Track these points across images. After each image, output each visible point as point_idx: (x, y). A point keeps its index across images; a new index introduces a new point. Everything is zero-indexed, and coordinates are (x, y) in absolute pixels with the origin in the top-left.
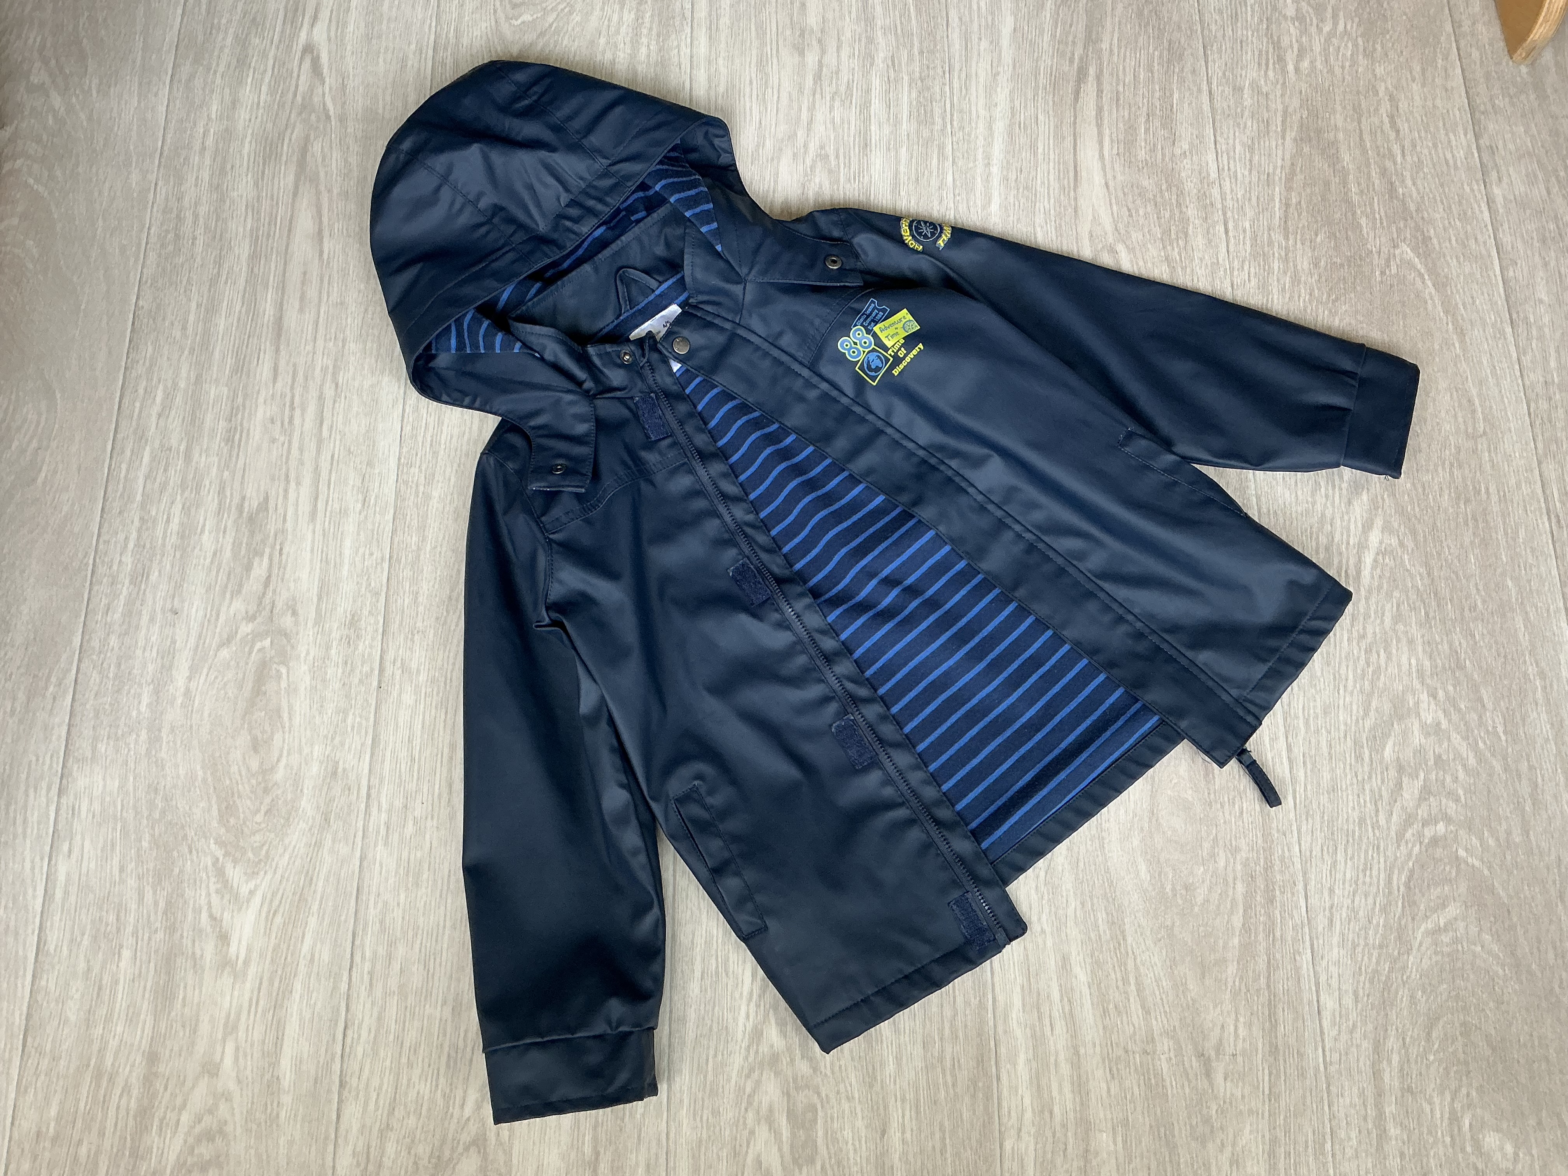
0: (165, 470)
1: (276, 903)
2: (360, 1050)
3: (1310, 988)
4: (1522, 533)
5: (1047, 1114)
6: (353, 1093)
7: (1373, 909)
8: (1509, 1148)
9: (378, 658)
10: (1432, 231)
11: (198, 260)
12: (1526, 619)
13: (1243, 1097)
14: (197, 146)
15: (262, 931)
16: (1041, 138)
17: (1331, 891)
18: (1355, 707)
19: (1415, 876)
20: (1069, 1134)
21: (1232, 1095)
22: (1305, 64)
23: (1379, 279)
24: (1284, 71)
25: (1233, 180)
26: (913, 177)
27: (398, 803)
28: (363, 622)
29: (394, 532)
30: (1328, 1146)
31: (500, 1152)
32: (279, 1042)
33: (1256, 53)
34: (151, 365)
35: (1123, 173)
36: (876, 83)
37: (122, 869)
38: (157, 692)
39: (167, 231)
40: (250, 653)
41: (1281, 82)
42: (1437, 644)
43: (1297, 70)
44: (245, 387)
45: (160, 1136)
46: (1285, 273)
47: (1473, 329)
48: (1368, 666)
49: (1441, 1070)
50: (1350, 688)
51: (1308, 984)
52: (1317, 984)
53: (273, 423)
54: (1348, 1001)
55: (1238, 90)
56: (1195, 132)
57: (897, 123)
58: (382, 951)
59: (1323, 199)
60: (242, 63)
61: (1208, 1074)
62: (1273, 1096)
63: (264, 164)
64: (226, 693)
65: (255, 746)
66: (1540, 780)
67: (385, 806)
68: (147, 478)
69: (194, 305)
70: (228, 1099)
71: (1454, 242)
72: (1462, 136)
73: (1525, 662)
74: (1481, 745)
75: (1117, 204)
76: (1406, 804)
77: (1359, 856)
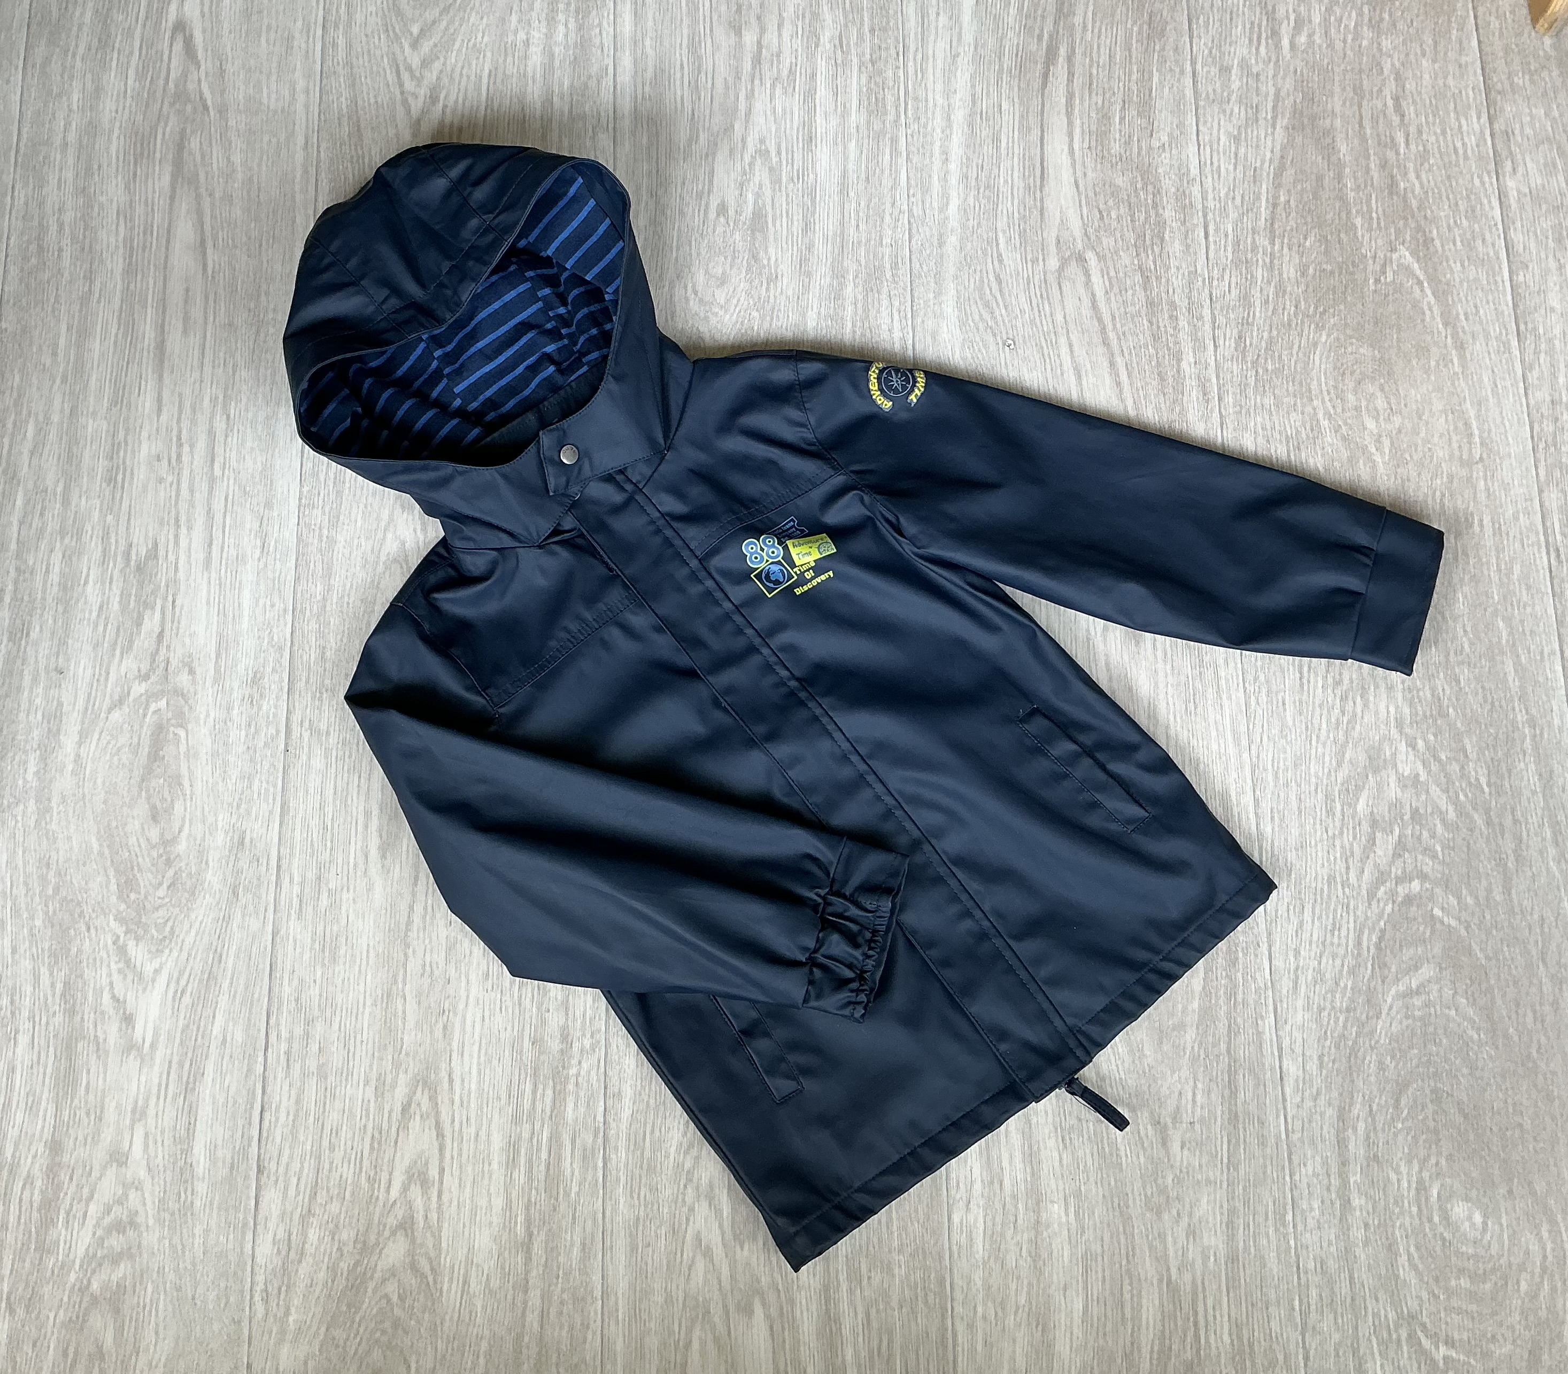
0: (42, 515)
1: (183, 982)
2: (278, 1133)
3: (1272, 1053)
4: (1517, 569)
5: (997, 1186)
6: (273, 1178)
7: (1341, 971)
8: (1478, 1218)
9: (284, 719)
10: (1435, 232)
11: (66, 275)
12: (1517, 664)
13: (1200, 1166)
14: (58, 141)
15: (170, 1012)
16: (1004, 130)
17: (1297, 953)
18: (1327, 759)
19: (1387, 937)
20: (1020, 1206)
21: (1189, 1164)
22: (1303, 39)
23: (1372, 287)
24: (1278, 46)
25: (1216, 177)
26: (863, 176)
27: (311, 875)
28: (266, 680)
29: (297, 579)
30: (1289, 1217)
31: (428, 1235)
32: (190, 1129)
33: (1248, 26)
34: (19, 396)
35: (1095, 170)
36: (822, 65)
37: (14, 951)
38: (44, 759)
39: (29, 242)
40: (145, 716)
41: (1274, 59)
42: (1418, 691)
43: (1293, 46)
44: (127, 419)
45: (67, 1229)
46: (1269, 282)
47: (1474, 343)
48: (1344, 714)
49: (1409, 1138)
50: (1322, 738)
51: (1270, 1050)
52: (1280, 1049)
53: (159, 460)
54: (1313, 1067)
55: (1225, 70)
56: (1176, 122)
57: (845, 114)
58: (298, 1031)
59: (1316, 196)
60: (104, 42)
61: (1164, 1143)
62: (1232, 1164)
63: (135, 164)
64: (120, 760)
65: (155, 817)
66: (1524, 834)
67: (297, 879)
68: (21, 523)
69: (64, 328)
70: (139, 1187)
71: (1459, 243)
72: (1475, 120)
73: (1514, 709)
74: (1462, 797)
75: (1088, 203)
76: (1378, 861)
77: (1328, 917)
